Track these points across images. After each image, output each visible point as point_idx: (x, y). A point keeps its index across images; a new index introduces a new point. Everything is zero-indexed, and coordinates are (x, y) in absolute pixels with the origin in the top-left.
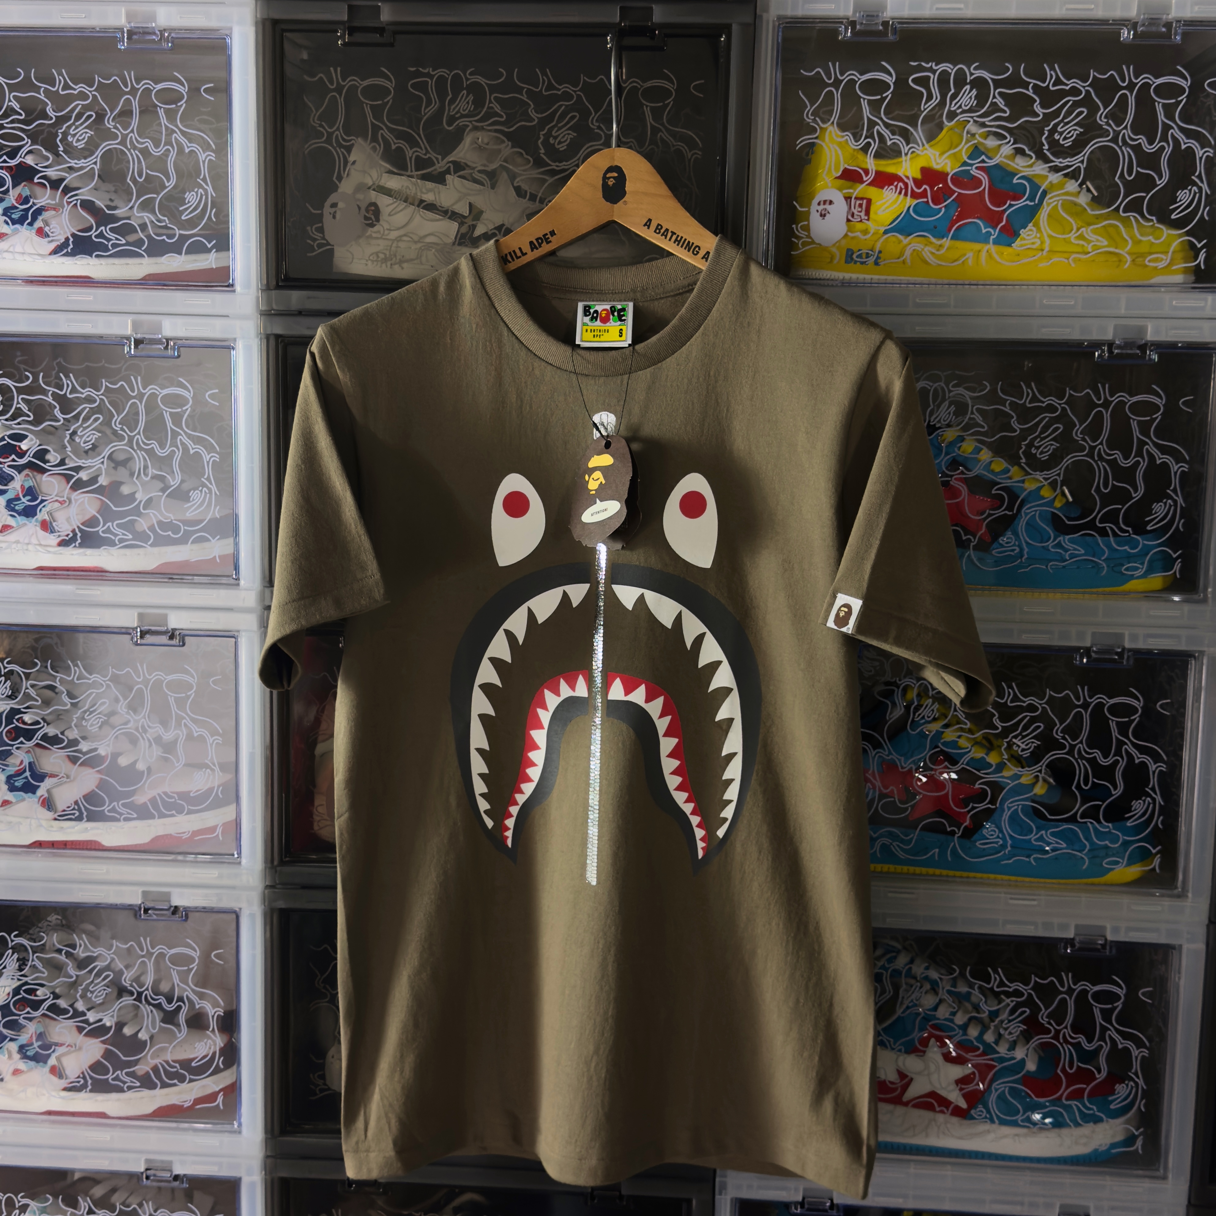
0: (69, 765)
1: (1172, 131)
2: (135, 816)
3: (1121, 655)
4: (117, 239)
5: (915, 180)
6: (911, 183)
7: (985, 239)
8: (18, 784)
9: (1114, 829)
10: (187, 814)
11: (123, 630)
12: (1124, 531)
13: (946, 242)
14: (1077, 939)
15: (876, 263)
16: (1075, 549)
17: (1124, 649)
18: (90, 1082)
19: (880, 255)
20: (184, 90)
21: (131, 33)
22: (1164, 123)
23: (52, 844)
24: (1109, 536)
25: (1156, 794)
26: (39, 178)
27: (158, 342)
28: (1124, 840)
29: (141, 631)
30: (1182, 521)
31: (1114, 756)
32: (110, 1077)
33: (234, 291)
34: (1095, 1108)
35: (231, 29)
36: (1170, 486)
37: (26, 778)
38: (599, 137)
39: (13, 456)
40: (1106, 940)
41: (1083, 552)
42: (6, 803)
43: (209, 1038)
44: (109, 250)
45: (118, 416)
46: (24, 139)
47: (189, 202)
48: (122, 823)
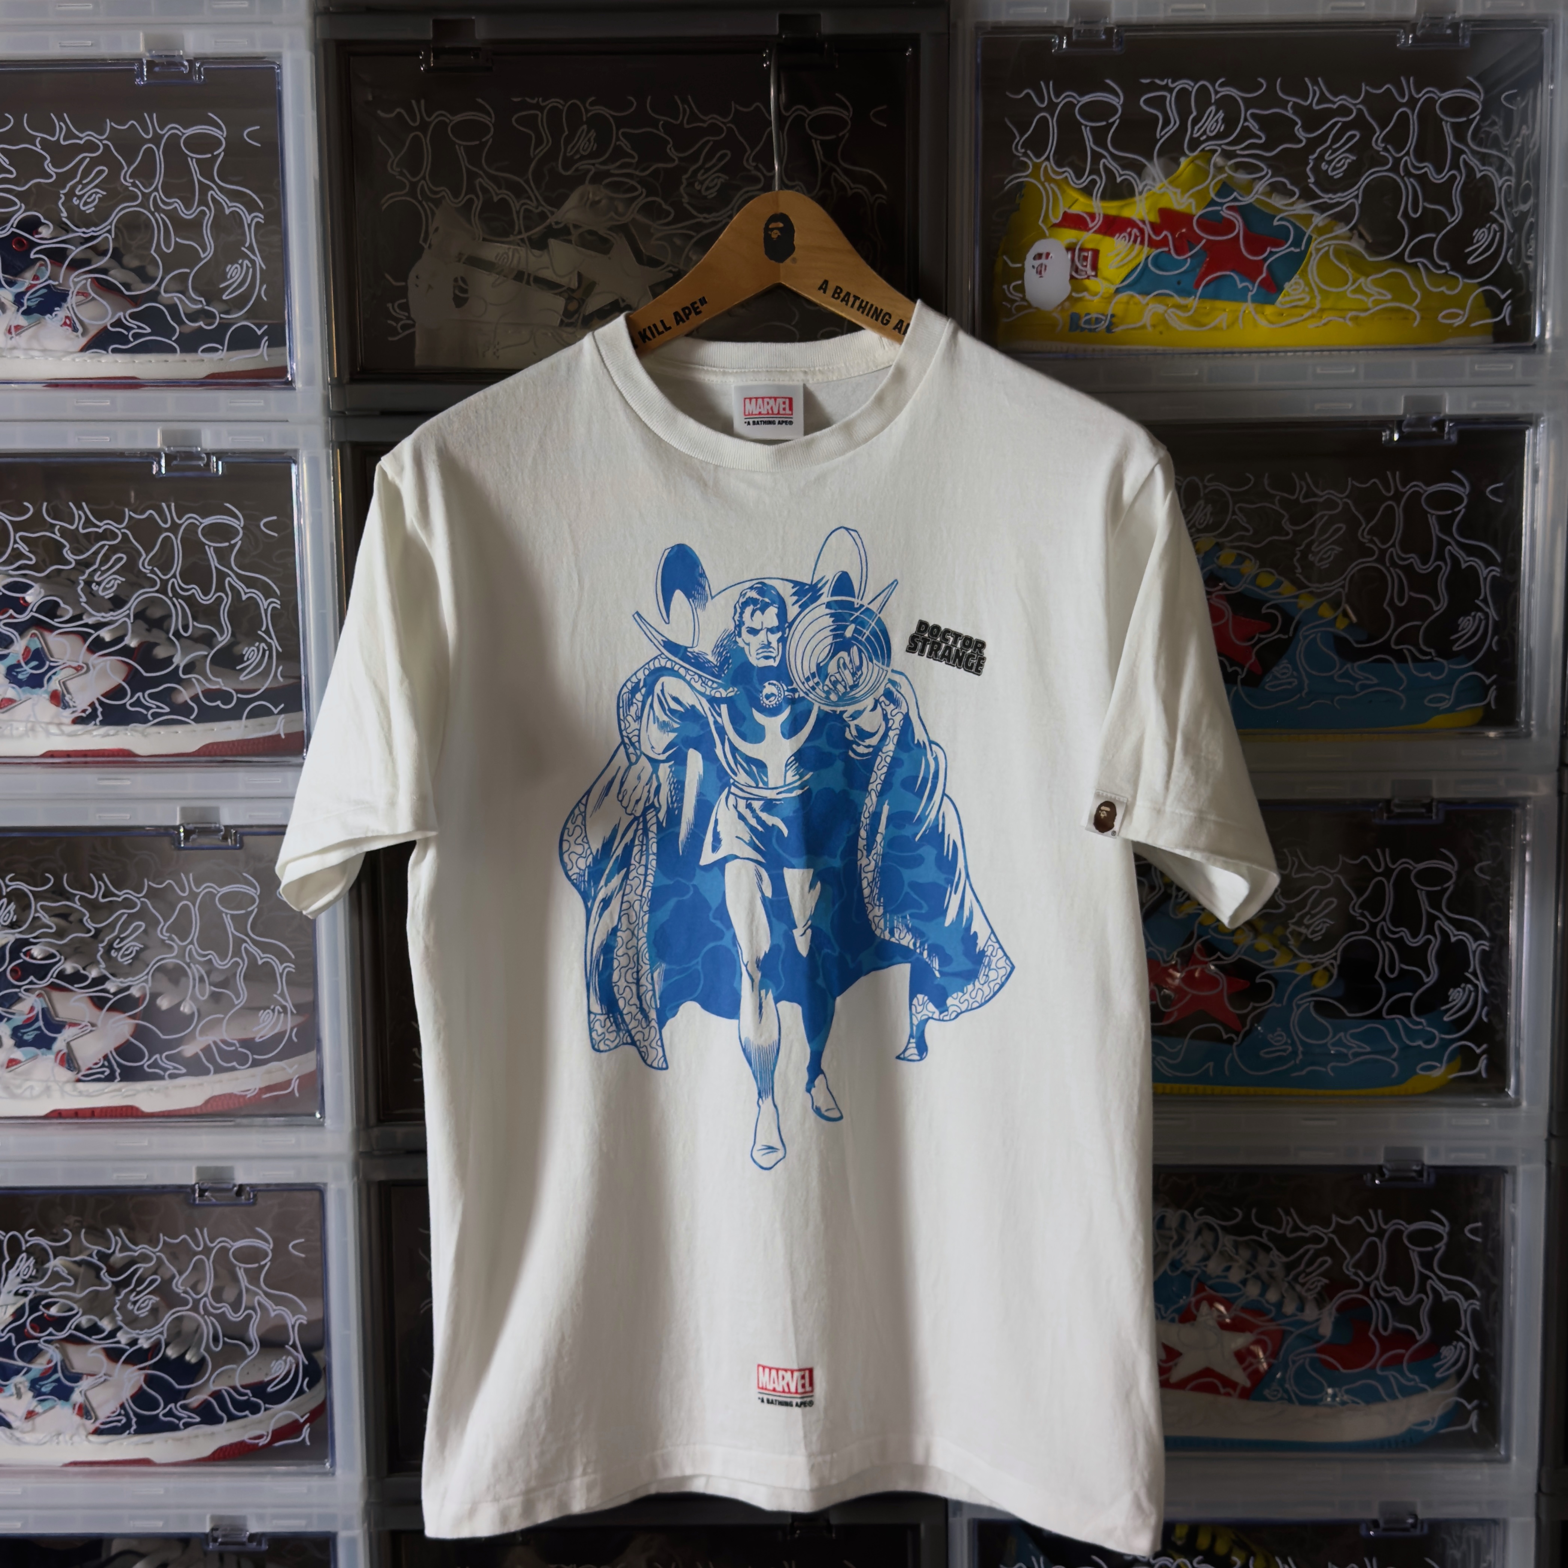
0: (95, 1011)
1: (1464, 156)
2: (184, 1071)
3: (1429, 807)
4: (139, 327)
5: (1153, 225)
6: (1148, 230)
7: (1240, 296)
8: (28, 1037)
9: (1429, 1026)
10: (251, 1066)
11: (162, 831)
12: (1426, 654)
13: (1192, 302)
14: (1388, 1165)
15: (1109, 329)
16: (1368, 679)
17: (1432, 800)
18: (134, 1420)
19: (1114, 320)
20: (221, 134)
21: (151, 64)
22: (1454, 147)
23: (77, 1114)
24: (1406, 661)
25: (1477, 979)
26: (36, 253)
27: (196, 456)
28: (1442, 1039)
29: (185, 831)
30: (1496, 638)
31: (1425, 934)
32: (160, 1412)
33: (294, 389)
34: (1417, 1378)
35: (279, 56)
36: (1479, 595)
37: (39, 1028)
38: (756, 180)
39: (11, 612)
40: (1423, 1165)
41: (1375, 681)
42: (12, 1063)
43: (289, 1353)
44: (129, 342)
45: (147, 554)
46: (15, 204)
47: (231, 277)
48: (167, 1083)
